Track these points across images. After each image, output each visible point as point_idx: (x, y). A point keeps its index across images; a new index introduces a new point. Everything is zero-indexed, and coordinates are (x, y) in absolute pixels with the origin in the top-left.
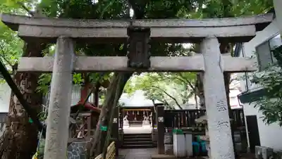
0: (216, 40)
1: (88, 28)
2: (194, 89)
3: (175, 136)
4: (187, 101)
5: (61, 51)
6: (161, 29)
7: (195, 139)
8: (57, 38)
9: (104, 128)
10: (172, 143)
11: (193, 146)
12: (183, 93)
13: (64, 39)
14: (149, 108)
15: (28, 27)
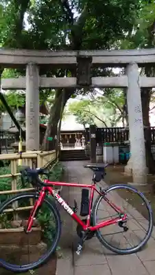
0: (137, 65)
1: (48, 57)
2: (122, 113)
3: (105, 148)
4: (116, 124)
5: (31, 74)
6: (98, 57)
7: (121, 151)
8: (27, 64)
9: (51, 139)
10: (102, 154)
11: (120, 156)
12: (112, 117)
13: (32, 65)
14: (80, 131)
15: (6, 57)
